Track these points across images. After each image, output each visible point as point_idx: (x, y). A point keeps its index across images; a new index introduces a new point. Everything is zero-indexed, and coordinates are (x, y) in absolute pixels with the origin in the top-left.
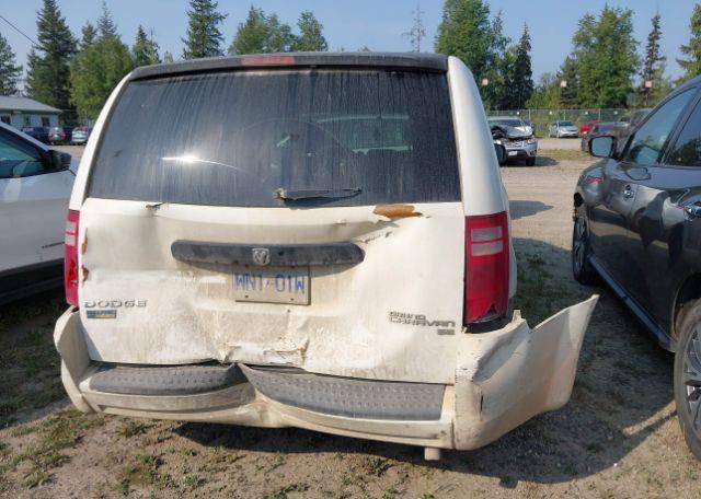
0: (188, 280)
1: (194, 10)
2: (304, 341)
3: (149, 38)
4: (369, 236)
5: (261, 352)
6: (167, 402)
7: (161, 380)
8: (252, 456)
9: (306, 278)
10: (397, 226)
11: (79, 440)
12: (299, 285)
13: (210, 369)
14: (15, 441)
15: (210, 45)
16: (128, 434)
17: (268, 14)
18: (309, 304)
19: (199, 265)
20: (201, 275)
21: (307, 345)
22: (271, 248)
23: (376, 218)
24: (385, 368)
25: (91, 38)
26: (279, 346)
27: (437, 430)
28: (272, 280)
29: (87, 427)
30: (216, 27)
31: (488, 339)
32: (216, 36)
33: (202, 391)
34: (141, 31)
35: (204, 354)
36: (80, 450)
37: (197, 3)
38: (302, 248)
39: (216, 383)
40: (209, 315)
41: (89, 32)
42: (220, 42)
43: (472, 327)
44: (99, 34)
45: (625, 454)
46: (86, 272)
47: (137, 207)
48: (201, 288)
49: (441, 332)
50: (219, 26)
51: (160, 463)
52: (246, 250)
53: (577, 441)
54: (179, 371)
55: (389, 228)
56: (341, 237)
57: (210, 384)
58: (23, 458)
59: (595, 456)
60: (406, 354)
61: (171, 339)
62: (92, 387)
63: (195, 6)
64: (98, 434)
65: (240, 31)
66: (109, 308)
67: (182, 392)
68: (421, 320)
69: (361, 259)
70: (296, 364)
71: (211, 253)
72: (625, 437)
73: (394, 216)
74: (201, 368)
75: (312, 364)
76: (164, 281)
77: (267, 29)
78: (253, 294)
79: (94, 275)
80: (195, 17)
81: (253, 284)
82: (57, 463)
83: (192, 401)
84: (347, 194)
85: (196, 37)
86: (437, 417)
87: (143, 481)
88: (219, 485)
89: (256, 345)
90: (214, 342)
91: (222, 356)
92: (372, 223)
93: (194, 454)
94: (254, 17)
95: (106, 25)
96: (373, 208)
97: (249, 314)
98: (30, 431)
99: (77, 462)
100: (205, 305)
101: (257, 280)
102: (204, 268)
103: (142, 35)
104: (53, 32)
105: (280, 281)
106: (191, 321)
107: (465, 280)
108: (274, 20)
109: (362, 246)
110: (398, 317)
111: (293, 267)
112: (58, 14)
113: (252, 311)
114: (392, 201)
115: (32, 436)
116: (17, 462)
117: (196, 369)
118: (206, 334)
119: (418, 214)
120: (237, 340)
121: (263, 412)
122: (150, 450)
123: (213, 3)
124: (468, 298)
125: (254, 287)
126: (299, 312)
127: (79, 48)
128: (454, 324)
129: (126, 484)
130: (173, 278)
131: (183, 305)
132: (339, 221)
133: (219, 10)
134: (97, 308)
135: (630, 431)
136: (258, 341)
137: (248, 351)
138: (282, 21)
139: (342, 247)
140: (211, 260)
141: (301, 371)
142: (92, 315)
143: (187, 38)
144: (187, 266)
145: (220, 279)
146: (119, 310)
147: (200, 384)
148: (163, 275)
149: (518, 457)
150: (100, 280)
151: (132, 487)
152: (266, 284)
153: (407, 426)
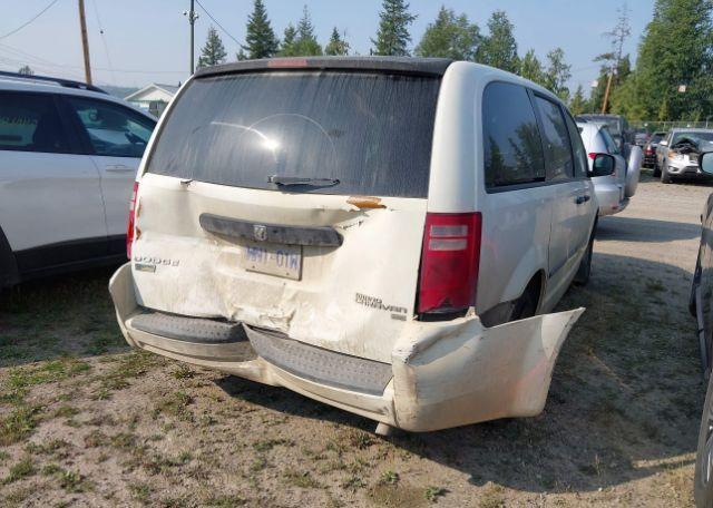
0: (214, 248)
1: (385, 11)
2: (291, 312)
3: (341, 38)
4: (347, 223)
5: (257, 315)
6: (185, 347)
7: (181, 327)
8: (263, 411)
9: (299, 256)
10: (367, 216)
11: (143, 373)
12: (293, 262)
13: (219, 324)
14: (100, 365)
15: (397, 45)
16: (179, 376)
17: (458, 14)
18: (300, 279)
19: (221, 236)
20: (223, 245)
21: (292, 315)
22: (268, 226)
23: (348, 207)
24: (348, 343)
25: (291, 38)
26: (272, 313)
27: (381, 406)
28: (274, 256)
29: (152, 365)
30: (405, 27)
31: (432, 328)
32: (402, 37)
33: (210, 341)
34: (335, 31)
35: (215, 311)
36: (139, 381)
37: (390, 5)
38: (291, 229)
39: (223, 337)
40: (225, 280)
41: (290, 34)
42: (408, 43)
43: (422, 315)
44: (299, 35)
45: (620, 482)
46: (139, 232)
47: (174, 182)
48: (222, 256)
49: (394, 317)
50: (408, 27)
51: (190, 401)
52: (250, 226)
53: (575, 460)
54: (196, 321)
55: (361, 218)
56: (322, 222)
57: (218, 337)
58: (98, 378)
59: (585, 477)
60: (365, 333)
61: (192, 295)
62: (133, 325)
63: (387, 7)
64: (159, 373)
65: (429, 32)
66: (151, 264)
67: (195, 340)
68: (377, 304)
69: (341, 243)
70: (284, 330)
71: (225, 226)
72: (631, 468)
73: (364, 207)
74: (214, 323)
75: (295, 332)
76: (195, 246)
77: (456, 30)
78: (259, 265)
79: (144, 235)
80: (386, 18)
81: (260, 256)
82: (118, 387)
83: (204, 350)
84: (327, 183)
85: (386, 37)
86: (381, 393)
87: (172, 413)
88: (226, 427)
89: (254, 309)
90: (226, 302)
91: (229, 314)
92: (345, 211)
93: (220, 401)
94: (443, 17)
95: (305, 27)
96: (346, 198)
97: (254, 283)
98: (113, 360)
99: (133, 389)
100: (222, 270)
101: (264, 254)
102: (225, 239)
103: (336, 36)
104: (259, 34)
105: (280, 256)
106: (210, 282)
107: (420, 271)
108: (463, 20)
109: (341, 231)
110: (362, 299)
111: (290, 245)
112: (266, 17)
113: (257, 281)
114: (365, 193)
115: (113, 364)
116: (92, 381)
117: (208, 323)
118: (220, 295)
119: (384, 207)
120: (241, 302)
121: (262, 370)
122: (189, 392)
123: (404, 4)
124: (421, 289)
125: (260, 261)
126: (292, 286)
127: (280, 48)
128: (406, 312)
129: (158, 411)
130: (202, 245)
131: (206, 267)
132: (318, 207)
133: (410, 11)
134: (142, 263)
135: (641, 464)
136: (257, 306)
137: (249, 314)
138: (471, 21)
139: (324, 231)
140: (225, 232)
141: (286, 337)
142: (139, 267)
143: (376, 38)
144: (212, 236)
145: (236, 250)
146: (158, 266)
147: (209, 336)
148: (195, 242)
149: (502, 461)
150: (148, 241)
151: (161, 415)
152: (269, 259)
153: (356, 397)
